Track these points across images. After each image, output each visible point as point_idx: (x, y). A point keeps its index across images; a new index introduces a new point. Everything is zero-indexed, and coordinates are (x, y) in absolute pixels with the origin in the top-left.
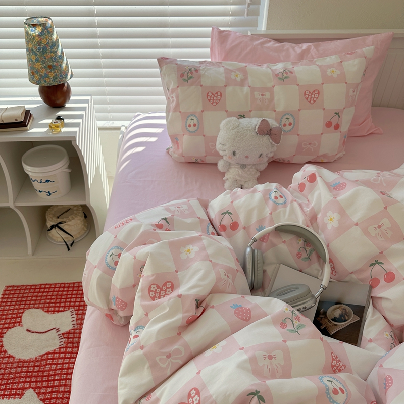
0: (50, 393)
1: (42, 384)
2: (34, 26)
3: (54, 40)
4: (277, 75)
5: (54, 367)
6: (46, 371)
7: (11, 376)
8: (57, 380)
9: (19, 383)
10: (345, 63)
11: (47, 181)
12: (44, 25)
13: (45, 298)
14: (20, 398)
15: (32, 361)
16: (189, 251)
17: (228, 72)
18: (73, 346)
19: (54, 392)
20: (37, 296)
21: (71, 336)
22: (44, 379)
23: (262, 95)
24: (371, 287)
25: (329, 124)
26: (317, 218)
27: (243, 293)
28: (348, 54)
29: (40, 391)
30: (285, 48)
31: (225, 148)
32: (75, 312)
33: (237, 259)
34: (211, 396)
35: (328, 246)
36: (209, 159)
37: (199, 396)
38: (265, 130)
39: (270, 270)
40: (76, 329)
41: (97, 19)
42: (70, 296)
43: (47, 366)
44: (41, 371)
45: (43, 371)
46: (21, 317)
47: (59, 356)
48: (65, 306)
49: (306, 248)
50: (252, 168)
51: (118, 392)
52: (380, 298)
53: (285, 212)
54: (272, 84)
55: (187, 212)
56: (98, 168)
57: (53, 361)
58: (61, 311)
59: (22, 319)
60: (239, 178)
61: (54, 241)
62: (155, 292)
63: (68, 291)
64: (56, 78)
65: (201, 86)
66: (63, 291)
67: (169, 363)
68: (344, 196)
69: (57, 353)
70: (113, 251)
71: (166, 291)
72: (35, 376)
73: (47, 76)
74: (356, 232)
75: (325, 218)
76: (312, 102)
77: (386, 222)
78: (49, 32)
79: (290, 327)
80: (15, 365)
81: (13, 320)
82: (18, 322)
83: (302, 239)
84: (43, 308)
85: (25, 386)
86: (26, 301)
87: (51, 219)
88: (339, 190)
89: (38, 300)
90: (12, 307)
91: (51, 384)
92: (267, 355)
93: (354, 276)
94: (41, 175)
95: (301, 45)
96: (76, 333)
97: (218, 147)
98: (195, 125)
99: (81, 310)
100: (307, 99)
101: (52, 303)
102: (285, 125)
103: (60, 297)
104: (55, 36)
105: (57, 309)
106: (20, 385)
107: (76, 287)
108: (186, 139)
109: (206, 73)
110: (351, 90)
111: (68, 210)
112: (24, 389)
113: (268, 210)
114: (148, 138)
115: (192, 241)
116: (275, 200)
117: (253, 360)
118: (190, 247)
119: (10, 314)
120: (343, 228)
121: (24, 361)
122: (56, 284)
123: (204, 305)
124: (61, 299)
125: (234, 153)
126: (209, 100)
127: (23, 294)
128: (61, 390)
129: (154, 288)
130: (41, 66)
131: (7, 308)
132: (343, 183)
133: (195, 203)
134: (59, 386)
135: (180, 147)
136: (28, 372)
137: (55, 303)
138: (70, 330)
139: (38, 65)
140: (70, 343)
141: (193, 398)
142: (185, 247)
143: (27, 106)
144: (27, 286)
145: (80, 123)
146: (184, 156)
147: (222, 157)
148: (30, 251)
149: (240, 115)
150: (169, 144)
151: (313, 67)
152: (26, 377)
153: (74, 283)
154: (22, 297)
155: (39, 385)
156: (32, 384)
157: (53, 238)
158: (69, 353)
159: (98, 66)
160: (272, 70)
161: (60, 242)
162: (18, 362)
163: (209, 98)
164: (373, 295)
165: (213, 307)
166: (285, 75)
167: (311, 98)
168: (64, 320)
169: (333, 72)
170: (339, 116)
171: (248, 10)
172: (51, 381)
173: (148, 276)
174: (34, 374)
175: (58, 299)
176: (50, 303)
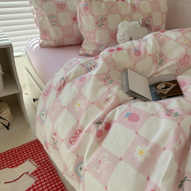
13: (5, 161)
21: (38, 172)
40: (39, 167)
48: (23, 160)
58: (22, 163)
63: (19, 151)
66: (16, 152)
69: (35, 186)
84: (8, 167)
96: (41, 169)
101: (13, 161)
105: (18, 163)
125: (131, 39)
140: (41, 176)
175: (16, 157)
176: (11, 162)
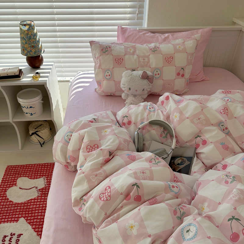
0: (33, 219)
1: (28, 215)
2: (25, 25)
3: (35, 32)
4: (151, 49)
5: (35, 206)
6: (31, 208)
7: (11, 211)
8: (37, 213)
9: (16, 215)
10: (186, 43)
11: (31, 107)
12: (30, 25)
13: (29, 171)
14: (17, 222)
15: (23, 204)
16: (106, 131)
17: (126, 48)
18: (45, 195)
19: (35, 219)
20: (25, 171)
21: (44, 190)
22: (30, 213)
23: (144, 59)
24: (196, 148)
25: (178, 74)
26: (170, 117)
27: (133, 151)
28: (187, 38)
29: (27, 218)
30: (156, 36)
31: (125, 86)
32: (46, 179)
33: (130, 137)
34: (115, 188)
35: (175, 130)
36: (117, 94)
37: (110, 189)
38: (145, 77)
39: (147, 144)
40: (47, 187)
41: (57, 22)
42: (43, 170)
43: (31, 206)
44: (28, 209)
45: (29, 209)
46: (16, 181)
47: (38, 201)
48: (40, 176)
49: (165, 132)
50: (139, 97)
51: (72, 195)
52: (200, 153)
53: (154, 115)
54: (149, 54)
55: (105, 117)
56: (57, 101)
57: (34, 203)
58: (38, 178)
59: (17, 182)
60: (133, 102)
61: (34, 142)
62: (90, 149)
63: (42, 168)
64: (36, 52)
65: (112, 55)
66: (39, 168)
67: (96, 179)
68: (182, 105)
69: (36, 199)
70: (68, 134)
71: (95, 149)
72: (24, 211)
73: (31, 51)
74: (187, 122)
75: (173, 116)
76: (169, 63)
77: (202, 116)
78: (32, 29)
79: (154, 162)
80: (13, 206)
81: (12, 183)
82: (14, 184)
83: (162, 127)
84: (28, 177)
85: (19, 216)
86: (19, 173)
87: (32, 130)
88: (180, 103)
89: (25, 173)
90: (11, 177)
91: (33, 215)
92: (142, 172)
93: (188, 144)
94: (27, 104)
95: (164, 35)
96: (47, 189)
97: (122, 86)
98: (109, 75)
99: (49, 177)
100: (167, 61)
101: (33, 174)
102: (156, 75)
103: (37, 171)
104: (35, 31)
105: (36, 177)
106: (17, 215)
107: (46, 166)
108: (105, 83)
109: (115, 49)
110: (189, 56)
111: (41, 125)
112: (18, 218)
113: (146, 114)
114: (85, 84)
115: (107, 127)
116: (149, 109)
117: (135, 173)
118: (107, 130)
119: (10, 180)
120: (181, 121)
121: (19, 204)
122: (35, 164)
123: (113, 154)
124: (38, 172)
125: (130, 89)
126: (117, 62)
127: (17, 169)
128: (39, 218)
129: (89, 147)
130: (28, 46)
131: (8, 177)
132: (182, 100)
133: (109, 113)
134: (38, 216)
135: (102, 88)
136: (20, 209)
137: (35, 174)
138: (43, 188)
139: (26, 46)
140: (44, 194)
141: (107, 190)
142: (104, 130)
143: (20, 68)
144: (19, 166)
145: (48, 76)
146: (104, 92)
147: (123, 91)
148: (20, 147)
149: (132, 70)
150: (96, 86)
151: (170, 45)
152: (20, 211)
153: (45, 164)
154: (17, 171)
155: (27, 215)
156: (23, 215)
157: (33, 141)
158: (43, 199)
159: (57, 47)
160: (149, 47)
161: (36, 142)
162: (15, 204)
163: (116, 61)
164: (197, 152)
165: (117, 155)
166: (155, 49)
167: (169, 61)
168: (40, 183)
169: (180, 47)
170: (183, 70)
171: (137, 17)
172: (33, 213)
173: (86, 142)
174: (24, 210)
175: (37, 172)
176: (32, 174)
